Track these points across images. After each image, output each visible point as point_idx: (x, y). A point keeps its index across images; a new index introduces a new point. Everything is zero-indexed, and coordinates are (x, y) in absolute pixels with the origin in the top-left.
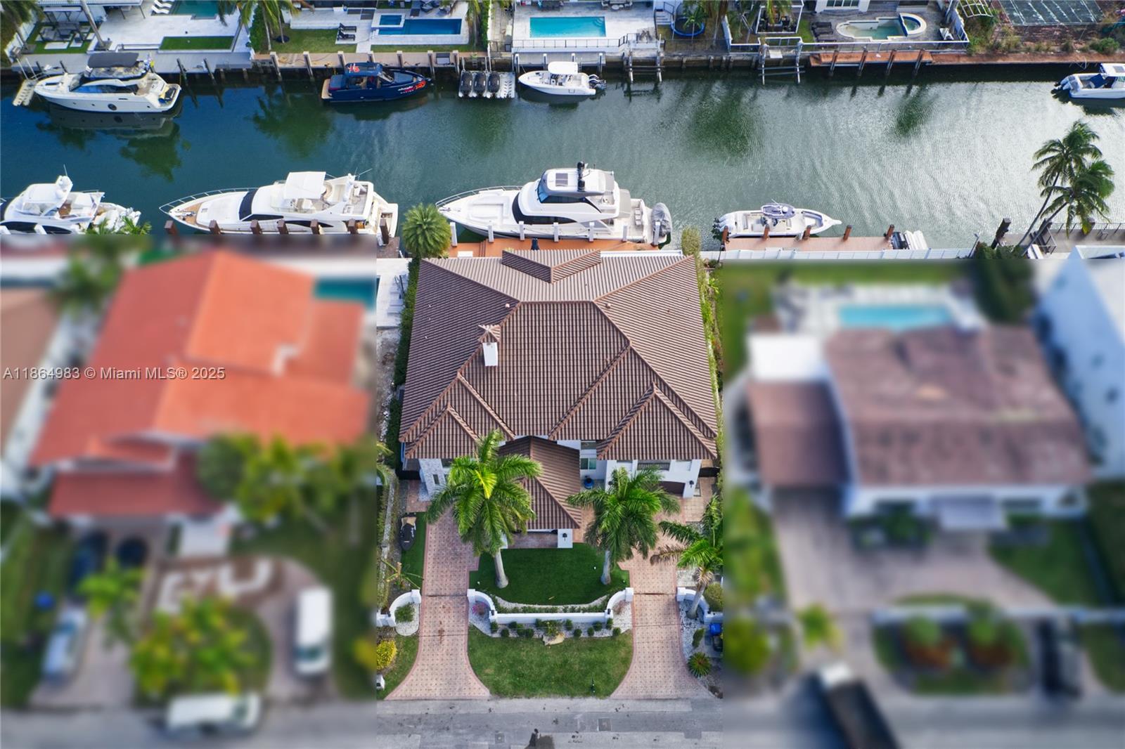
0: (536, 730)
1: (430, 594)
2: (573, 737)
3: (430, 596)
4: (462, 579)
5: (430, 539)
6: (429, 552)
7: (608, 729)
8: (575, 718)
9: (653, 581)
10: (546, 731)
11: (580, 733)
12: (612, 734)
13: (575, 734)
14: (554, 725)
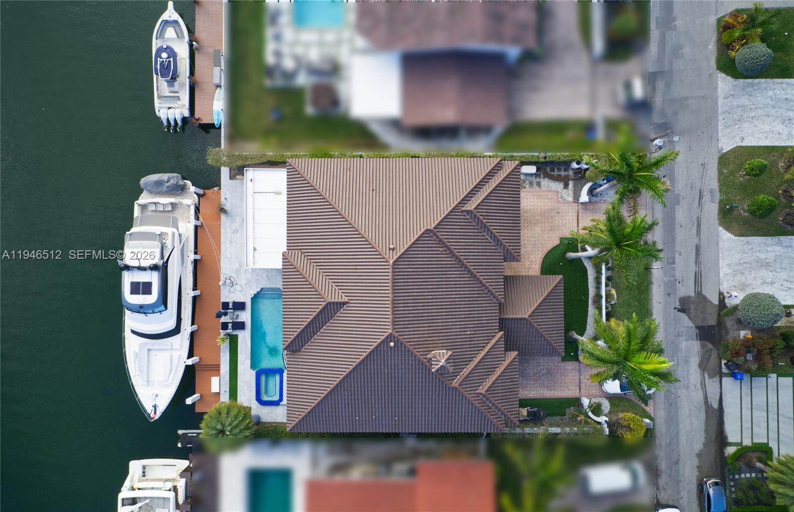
0: (675, 308)
1: (578, 391)
2: (679, 283)
3: (580, 391)
4: (568, 367)
5: (535, 395)
6: (546, 395)
7: (674, 258)
8: (666, 281)
9: (567, 219)
10: (675, 301)
11: (677, 278)
12: (677, 255)
13: (677, 281)
14: (671, 296)
